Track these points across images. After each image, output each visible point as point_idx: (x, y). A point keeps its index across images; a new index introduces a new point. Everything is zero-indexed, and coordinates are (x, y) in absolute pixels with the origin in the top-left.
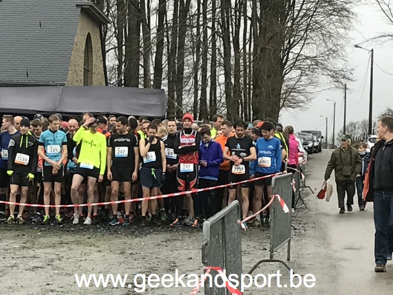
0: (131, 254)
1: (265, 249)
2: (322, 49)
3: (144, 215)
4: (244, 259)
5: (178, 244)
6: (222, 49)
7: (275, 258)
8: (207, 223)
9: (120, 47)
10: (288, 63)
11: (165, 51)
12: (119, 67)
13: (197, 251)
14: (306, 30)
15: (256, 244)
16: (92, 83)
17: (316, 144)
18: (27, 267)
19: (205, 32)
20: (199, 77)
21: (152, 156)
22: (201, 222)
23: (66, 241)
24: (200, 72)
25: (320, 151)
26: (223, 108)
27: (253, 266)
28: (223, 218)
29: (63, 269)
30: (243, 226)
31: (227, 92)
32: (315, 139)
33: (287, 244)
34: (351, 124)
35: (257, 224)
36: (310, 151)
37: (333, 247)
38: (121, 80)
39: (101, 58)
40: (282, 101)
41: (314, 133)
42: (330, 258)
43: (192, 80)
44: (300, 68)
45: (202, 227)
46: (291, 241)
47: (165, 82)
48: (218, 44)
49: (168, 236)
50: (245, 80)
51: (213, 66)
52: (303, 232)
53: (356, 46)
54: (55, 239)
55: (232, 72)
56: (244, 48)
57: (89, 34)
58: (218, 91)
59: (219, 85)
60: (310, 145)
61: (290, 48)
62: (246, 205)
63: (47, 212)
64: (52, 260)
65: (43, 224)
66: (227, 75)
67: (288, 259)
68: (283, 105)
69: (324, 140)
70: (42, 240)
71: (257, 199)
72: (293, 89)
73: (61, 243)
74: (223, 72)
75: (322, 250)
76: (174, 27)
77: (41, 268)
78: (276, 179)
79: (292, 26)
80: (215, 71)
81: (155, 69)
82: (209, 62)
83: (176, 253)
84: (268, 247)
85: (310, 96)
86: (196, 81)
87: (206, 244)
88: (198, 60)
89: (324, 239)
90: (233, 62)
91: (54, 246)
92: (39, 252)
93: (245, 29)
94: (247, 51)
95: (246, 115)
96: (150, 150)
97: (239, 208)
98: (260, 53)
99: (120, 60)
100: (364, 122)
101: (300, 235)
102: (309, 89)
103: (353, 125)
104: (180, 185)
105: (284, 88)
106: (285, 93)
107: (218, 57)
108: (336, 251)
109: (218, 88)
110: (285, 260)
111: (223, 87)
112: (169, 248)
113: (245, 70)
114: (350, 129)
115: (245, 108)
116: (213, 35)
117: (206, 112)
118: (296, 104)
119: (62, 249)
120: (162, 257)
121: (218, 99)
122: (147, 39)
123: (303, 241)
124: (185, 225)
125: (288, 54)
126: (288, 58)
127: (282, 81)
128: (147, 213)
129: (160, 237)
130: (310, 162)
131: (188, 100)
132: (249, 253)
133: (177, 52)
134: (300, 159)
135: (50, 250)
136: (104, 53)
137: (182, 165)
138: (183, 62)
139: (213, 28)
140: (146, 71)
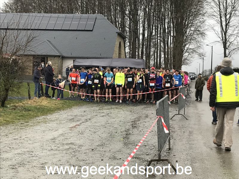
0: (134, 112)
1: (177, 111)
2: (196, 46)
3: (138, 99)
4: (170, 114)
5: (149, 109)
6: (163, 46)
7: (180, 113)
8: (158, 102)
9: (130, 46)
10: (185, 51)
11: (144, 47)
12: (130, 52)
13: (155, 111)
14: (190, 40)
15: (174, 109)
16: (121, 57)
17: (193, 77)
18: (101, 116)
19: (157, 41)
20: (156, 55)
21: (141, 81)
22: (156, 102)
23: (113, 108)
24: (156, 54)
25: (195, 79)
26: (163, 65)
27: (173, 116)
28: (163, 101)
29: (112, 116)
30: (170, 103)
31: (165, 60)
32: (193, 75)
33: (184, 109)
34: (205, 70)
35: (174, 102)
36: (192, 79)
37: (199, 110)
38: (130, 56)
39: (124, 49)
40: (182, 63)
41: (193, 73)
42: (198, 113)
43: (153, 56)
44: (188, 52)
45: (156, 103)
46: (185, 108)
47: (144, 57)
48: (161, 44)
49: (145, 106)
50: (170, 56)
51: (160, 52)
52: (189, 105)
53: (207, 45)
54: (109, 107)
55: (166, 54)
56: (170, 46)
57: (120, 42)
58: (162, 60)
59: (162, 58)
60: (192, 77)
61: (185, 46)
62: (170, 96)
63: (107, 98)
64: (109, 114)
65: (105, 102)
66: (165, 55)
67: (184, 114)
68: (183, 64)
69: (196, 76)
70: (105, 107)
71: (174, 95)
72: (186, 59)
73: (111, 108)
74: (163, 54)
75: (195, 111)
76: (147, 39)
77: (105, 116)
78: (180, 88)
79: (186, 39)
80: (161, 53)
81: (141, 53)
82: (159, 50)
83: (148, 112)
84: (178, 110)
85: (191, 61)
86: (154, 57)
87: (158, 109)
88: (155, 50)
89: (196, 108)
90: (166, 50)
91: (109, 109)
92: (104, 111)
93: (170, 40)
94: (171, 47)
95: (171, 67)
96: (140, 79)
97: (168, 97)
98: (175, 47)
99: (130, 50)
100: (209, 70)
101: (188, 106)
102: (191, 59)
103: (206, 71)
104: (150, 90)
105: (183, 59)
106: (184, 60)
107: (162, 49)
108: (200, 111)
109: (162, 59)
110: (183, 114)
111: (163, 58)
112: (146, 110)
113: (170, 53)
114: (205, 72)
115: (171, 65)
116: (160, 42)
117: (158, 66)
118: (187, 64)
119: (112, 110)
120: (143, 113)
121: (162, 62)
122: (139, 43)
123: (189, 108)
124: (151, 103)
125: (184, 48)
126: (184, 49)
127: (182, 56)
128: (139, 99)
129: (143, 107)
130: (192, 83)
131: (152, 63)
132: (171, 112)
133: (148, 48)
134: (188, 82)
135: (108, 110)
136: (125, 47)
137: (151, 84)
138: (150, 51)
139: (160, 39)
140: (138, 53)
